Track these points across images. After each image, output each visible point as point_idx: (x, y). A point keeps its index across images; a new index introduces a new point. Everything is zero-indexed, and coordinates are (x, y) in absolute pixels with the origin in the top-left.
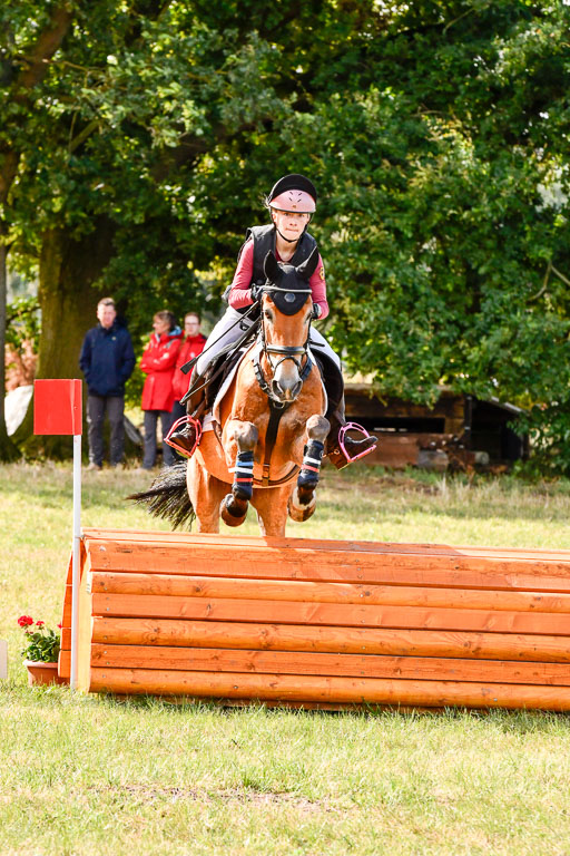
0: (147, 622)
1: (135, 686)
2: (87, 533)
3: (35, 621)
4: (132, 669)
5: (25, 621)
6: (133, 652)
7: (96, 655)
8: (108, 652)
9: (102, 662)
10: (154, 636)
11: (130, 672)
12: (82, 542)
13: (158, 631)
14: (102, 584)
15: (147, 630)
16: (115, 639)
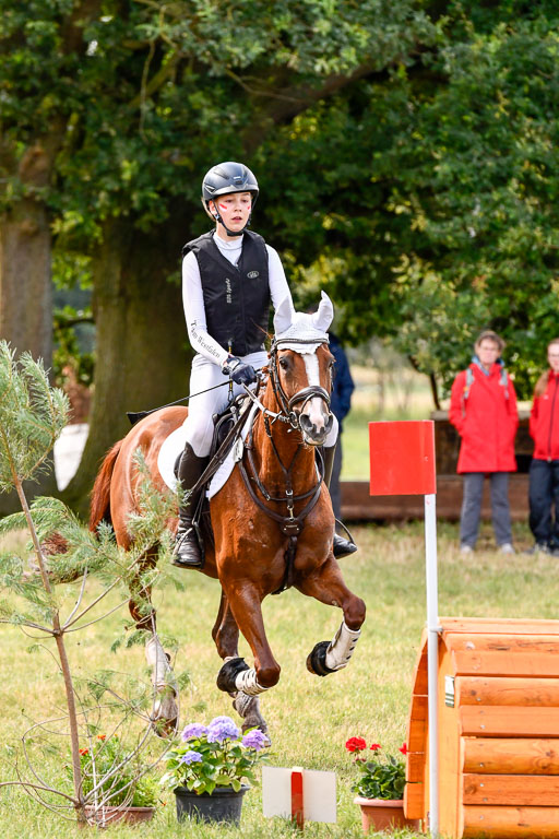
0: (536, 743)
1: (524, 830)
2: (446, 625)
3: (369, 744)
4: (518, 807)
5: (355, 745)
6: (518, 783)
7: (472, 789)
8: (484, 783)
9: (478, 798)
10: (545, 761)
11: (514, 811)
12: (439, 636)
13: (551, 754)
14: (474, 693)
15: (535, 754)
16: (494, 766)
